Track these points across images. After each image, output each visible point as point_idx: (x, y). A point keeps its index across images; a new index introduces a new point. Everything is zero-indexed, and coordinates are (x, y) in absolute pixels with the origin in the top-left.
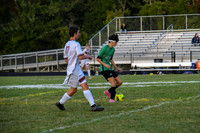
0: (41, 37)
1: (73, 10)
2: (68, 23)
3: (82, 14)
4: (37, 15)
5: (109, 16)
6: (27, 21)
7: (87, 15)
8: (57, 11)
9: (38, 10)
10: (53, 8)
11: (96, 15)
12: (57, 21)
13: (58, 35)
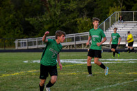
0: (64, 25)
1: (86, 7)
2: (82, 16)
3: (92, 9)
4: (61, 10)
5: (111, 11)
6: (55, 14)
7: (95, 9)
8: (75, 7)
9: (62, 7)
10: (73, 5)
11: (102, 10)
12: (75, 14)
13: (75, 24)
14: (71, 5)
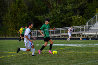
0: (63, 21)
1: (79, 8)
2: (76, 14)
3: (83, 10)
4: (61, 10)
5: (97, 11)
6: (56, 13)
7: (86, 10)
8: (71, 8)
9: (62, 8)
10: (69, 7)
11: (90, 10)
12: (71, 13)
13: (71, 20)
14: (68, 7)
